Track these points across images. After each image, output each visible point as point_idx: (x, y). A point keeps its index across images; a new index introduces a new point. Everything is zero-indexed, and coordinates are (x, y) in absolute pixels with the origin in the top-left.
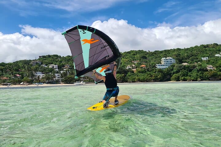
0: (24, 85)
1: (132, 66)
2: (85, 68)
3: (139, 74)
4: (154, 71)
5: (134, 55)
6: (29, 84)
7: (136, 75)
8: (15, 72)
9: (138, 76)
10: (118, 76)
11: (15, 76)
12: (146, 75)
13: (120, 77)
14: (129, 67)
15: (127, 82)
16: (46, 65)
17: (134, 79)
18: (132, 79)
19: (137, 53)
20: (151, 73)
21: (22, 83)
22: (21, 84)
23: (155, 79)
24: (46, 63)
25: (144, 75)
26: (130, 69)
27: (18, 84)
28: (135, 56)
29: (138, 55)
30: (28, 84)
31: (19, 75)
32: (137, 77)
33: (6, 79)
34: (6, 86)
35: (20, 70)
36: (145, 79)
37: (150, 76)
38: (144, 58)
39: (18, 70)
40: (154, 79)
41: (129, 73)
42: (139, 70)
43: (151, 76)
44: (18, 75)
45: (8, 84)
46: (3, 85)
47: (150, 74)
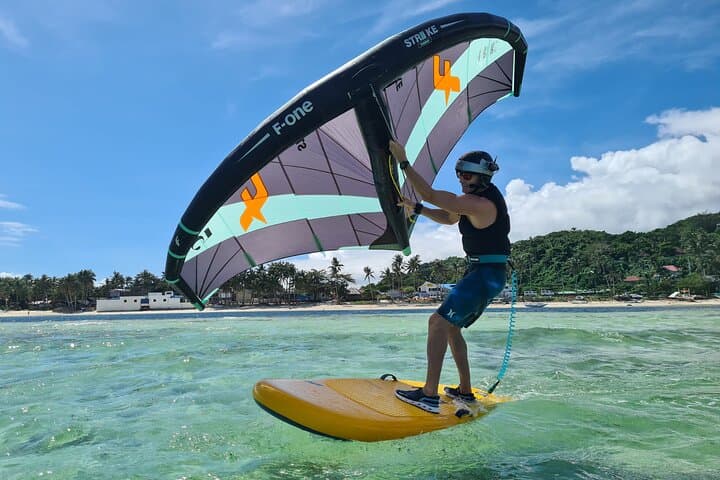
0: (683, 300)
2: (381, 210)
6: (699, 299)
8: (663, 257)
11: (663, 272)
21: (676, 293)
22: (673, 295)
27: (663, 298)
30: (695, 298)
31: (678, 267)
33: (634, 282)
34: (624, 304)
35: (678, 250)
39: (672, 253)
44: (672, 268)
45: (633, 295)
46: (619, 299)
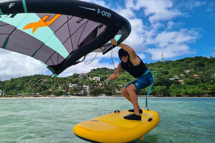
1: (180, 76)
3: (187, 86)
4: (211, 82)
5: (188, 62)
7: (183, 87)
9: (185, 89)
10: (158, 89)
12: (197, 87)
13: (161, 90)
14: (176, 77)
15: (169, 96)
16: (92, 77)
17: (179, 93)
18: (176, 93)
19: (192, 60)
20: (206, 84)
23: (212, 93)
24: (91, 76)
25: (194, 87)
26: (177, 79)
28: (189, 64)
29: (193, 63)
32: (183, 91)
36: (196, 93)
37: (203, 89)
38: (201, 66)
40: (209, 94)
41: (173, 85)
42: (187, 81)
43: (206, 89)
47: (203, 86)
